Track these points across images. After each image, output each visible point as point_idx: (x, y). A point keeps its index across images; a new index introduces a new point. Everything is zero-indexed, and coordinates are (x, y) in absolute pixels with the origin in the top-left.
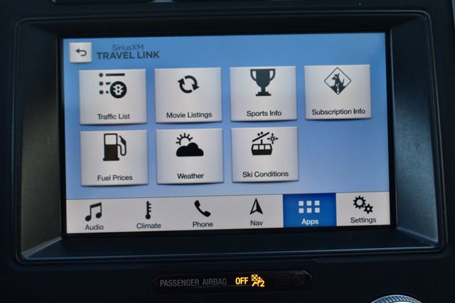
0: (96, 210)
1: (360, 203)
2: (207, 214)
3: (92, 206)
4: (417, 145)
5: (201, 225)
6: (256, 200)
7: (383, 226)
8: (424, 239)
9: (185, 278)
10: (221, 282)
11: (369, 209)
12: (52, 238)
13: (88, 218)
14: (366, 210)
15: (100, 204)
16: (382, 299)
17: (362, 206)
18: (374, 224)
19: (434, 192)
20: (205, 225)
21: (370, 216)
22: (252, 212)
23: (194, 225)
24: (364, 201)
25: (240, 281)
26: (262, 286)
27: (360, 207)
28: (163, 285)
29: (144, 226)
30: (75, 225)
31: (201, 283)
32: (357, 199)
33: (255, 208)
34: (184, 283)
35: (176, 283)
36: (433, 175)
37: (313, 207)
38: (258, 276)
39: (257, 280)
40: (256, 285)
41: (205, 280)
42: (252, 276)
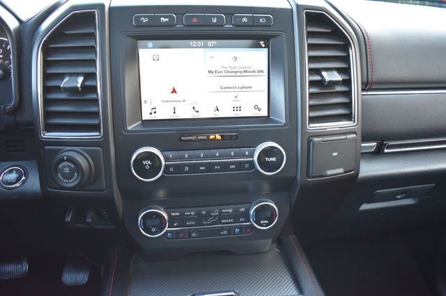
0: (154, 110)
1: (256, 107)
2: (198, 112)
3: (152, 109)
4: (279, 86)
5: (195, 116)
6: (216, 106)
7: (265, 116)
8: (280, 121)
11: (260, 110)
12: (137, 122)
13: (151, 114)
14: (258, 110)
15: (155, 108)
16: (264, 144)
18: (261, 115)
19: (284, 103)
20: (197, 116)
21: (260, 112)
23: (193, 116)
24: (258, 107)
26: (220, 139)
27: (256, 109)
28: (182, 139)
29: (173, 117)
30: (146, 116)
33: (216, 110)
34: (191, 138)
35: (188, 138)
37: (239, 109)
38: (218, 135)
39: (218, 137)
40: (218, 139)
41: (198, 137)
42: (216, 135)
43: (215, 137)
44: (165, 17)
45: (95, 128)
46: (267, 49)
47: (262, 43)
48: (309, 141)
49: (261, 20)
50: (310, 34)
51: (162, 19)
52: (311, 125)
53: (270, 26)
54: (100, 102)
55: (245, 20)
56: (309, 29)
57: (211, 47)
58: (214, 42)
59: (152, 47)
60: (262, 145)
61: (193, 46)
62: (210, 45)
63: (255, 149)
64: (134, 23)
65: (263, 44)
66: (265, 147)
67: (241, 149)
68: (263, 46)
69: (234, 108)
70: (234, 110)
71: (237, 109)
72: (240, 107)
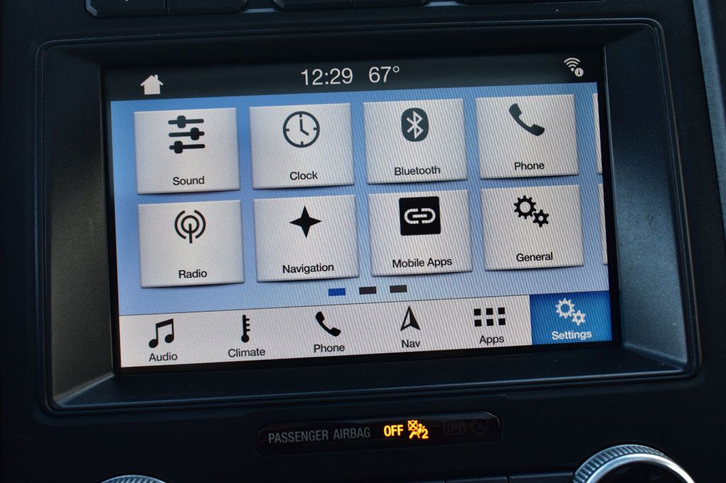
0: (165, 331)
2: (335, 332)
3: (159, 325)
4: (651, 219)
5: (327, 349)
7: (601, 342)
8: (665, 359)
9: (306, 429)
10: (362, 433)
13: (154, 344)
15: (170, 322)
16: (608, 452)
19: (678, 288)
20: (333, 349)
23: (315, 349)
25: (391, 430)
26: (425, 437)
28: (273, 441)
29: (239, 353)
30: (134, 354)
31: (331, 434)
34: (306, 436)
35: (293, 437)
36: (675, 263)
37: (496, 317)
38: (419, 423)
39: (416, 428)
40: (415, 436)
41: (336, 430)
42: (409, 422)
43: (406, 432)
46: (594, 85)
47: (571, 62)
57: (380, 86)
58: (389, 68)
59: (158, 92)
60: (603, 460)
61: (314, 83)
62: (375, 77)
63: (573, 477)
64: (89, 8)
65: (578, 66)
66: (616, 465)
67: (513, 477)
68: (579, 72)
69: (477, 312)
70: (478, 323)
71: (490, 317)
72: (501, 311)
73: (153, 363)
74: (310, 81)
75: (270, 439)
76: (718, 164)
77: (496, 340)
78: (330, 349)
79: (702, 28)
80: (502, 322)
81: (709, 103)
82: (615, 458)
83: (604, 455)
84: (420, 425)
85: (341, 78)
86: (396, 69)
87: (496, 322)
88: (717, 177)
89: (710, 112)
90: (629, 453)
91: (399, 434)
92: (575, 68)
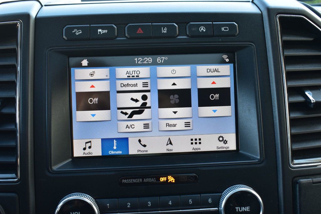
0: (89, 145)
1: (221, 139)
2: (145, 146)
3: (86, 143)
4: (249, 110)
5: (142, 151)
6: (169, 139)
7: (233, 150)
8: (253, 157)
9: (135, 178)
10: (153, 180)
13: (85, 149)
14: (224, 143)
15: (90, 142)
16: (233, 187)
17: (222, 141)
18: (228, 149)
19: (257, 133)
20: (144, 151)
21: (226, 145)
22: (167, 145)
23: (138, 151)
24: (223, 138)
25: (163, 179)
26: (173, 181)
27: (221, 141)
28: (124, 182)
30: (78, 152)
31: (143, 180)
32: (220, 137)
33: (169, 143)
34: (135, 181)
35: (131, 181)
36: (257, 125)
37: (198, 141)
38: (172, 177)
39: (171, 179)
40: (170, 181)
41: (145, 179)
42: (168, 177)
43: (167, 180)
44: (103, 28)
45: (10, 168)
46: (232, 65)
47: (225, 57)
48: (295, 183)
49: (223, 29)
50: (287, 45)
51: (99, 30)
52: (296, 161)
53: (234, 36)
54: (18, 135)
55: (202, 29)
56: (285, 38)
57: (161, 64)
58: (164, 58)
59: (87, 65)
60: (231, 190)
61: (139, 63)
62: (159, 61)
63: (221, 195)
64: (64, 37)
65: (227, 58)
66: (235, 192)
67: (202, 195)
68: (227, 60)
69: (192, 140)
70: (192, 143)
71: (196, 141)
72: (200, 139)
73: (84, 155)
74: (138, 62)
75: (123, 181)
76: (272, 92)
77: (198, 149)
78: (143, 151)
79: (268, 47)
80: (200, 143)
81: (270, 72)
82: (235, 189)
83: (231, 188)
84: (172, 178)
85: (148, 61)
86: (166, 58)
87: (198, 143)
88: (271, 97)
89: (270, 75)
90: (240, 188)
91: (165, 180)
92: (226, 59)
